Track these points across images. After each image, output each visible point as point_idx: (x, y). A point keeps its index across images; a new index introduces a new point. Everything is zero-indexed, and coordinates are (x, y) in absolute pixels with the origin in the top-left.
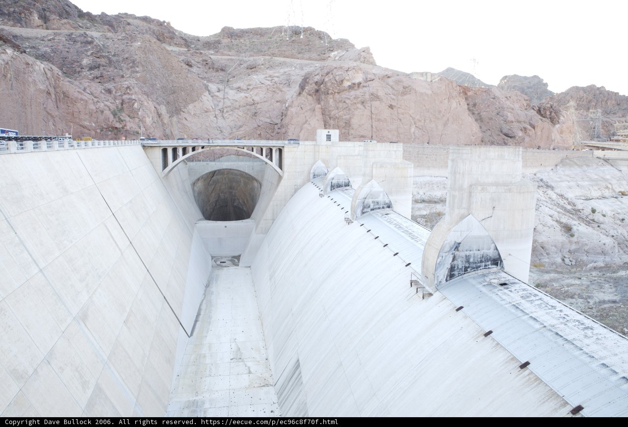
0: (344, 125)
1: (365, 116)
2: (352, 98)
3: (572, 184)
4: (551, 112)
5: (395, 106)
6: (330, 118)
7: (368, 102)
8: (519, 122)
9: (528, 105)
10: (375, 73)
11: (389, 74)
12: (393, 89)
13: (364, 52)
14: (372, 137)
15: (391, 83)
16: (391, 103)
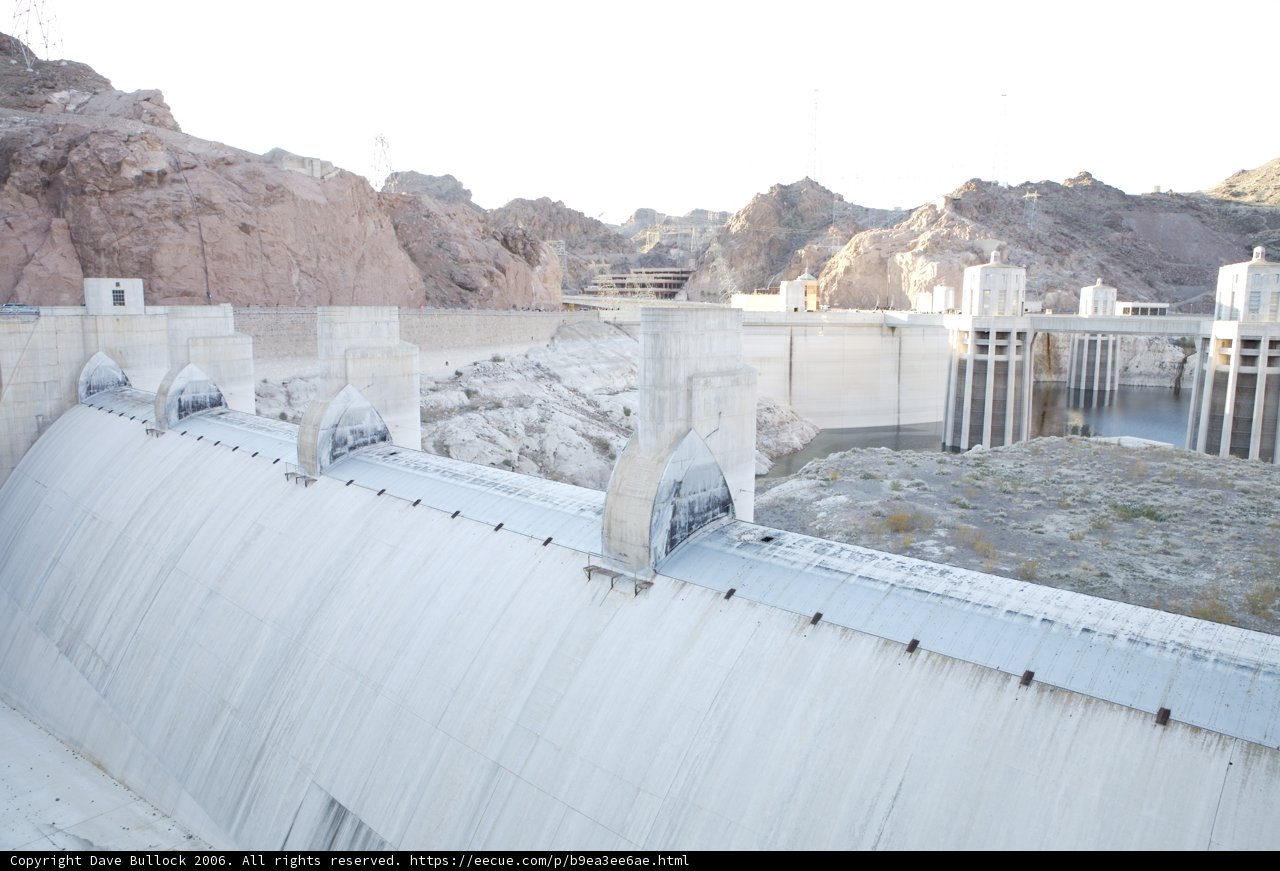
0: (136, 267)
1: (187, 249)
2: (149, 205)
3: (584, 369)
4: (525, 245)
5: (253, 228)
6: (98, 251)
7: (191, 217)
8: (479, 261)
9: (486, 230)
10: (196, 153)
11: (230, 156)
12: (244, 189)
13: (148, 100)
14: (208, 294)
15: (238, 178)
16: (243, 220)
